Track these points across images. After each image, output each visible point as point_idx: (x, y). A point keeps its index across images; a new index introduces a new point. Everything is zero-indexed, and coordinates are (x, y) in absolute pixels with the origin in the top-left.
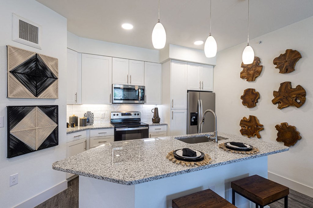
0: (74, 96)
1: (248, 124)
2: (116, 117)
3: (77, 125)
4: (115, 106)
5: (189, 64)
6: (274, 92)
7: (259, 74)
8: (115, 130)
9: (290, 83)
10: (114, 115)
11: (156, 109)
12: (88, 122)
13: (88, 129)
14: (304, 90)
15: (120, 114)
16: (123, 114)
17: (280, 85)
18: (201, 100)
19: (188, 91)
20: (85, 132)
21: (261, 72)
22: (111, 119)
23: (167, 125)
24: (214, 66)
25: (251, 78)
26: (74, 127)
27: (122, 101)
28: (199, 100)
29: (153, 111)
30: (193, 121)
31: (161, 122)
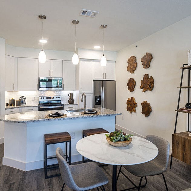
0: (12, 86)
1: (130, 103)
2: (42, 100)
3: (14, 105)
4: (42, 92)
5: (95, 61)
6: (141, 80)
7: (136, 69)
8: (39, 108)
9: (148, 75)
10: (41, 98)
11: (71, 94)
12: (22, 103)
13: (21, 107)
14: (153, 79)
15: (45, 98)
16: (47, 98)
17: (143, 76)
18: (103, 87)
19: (93, 80)
20: (19, 109)
21: (136, 67)
22: (39, 101)
23: (78, 104)
24: (115, 61)
25: (131, 71)
26: (12, 106)
27: (45, 89)
28: (102, 87)
29: (69, 95)
30: (97, 102)
31: (75, 103)
